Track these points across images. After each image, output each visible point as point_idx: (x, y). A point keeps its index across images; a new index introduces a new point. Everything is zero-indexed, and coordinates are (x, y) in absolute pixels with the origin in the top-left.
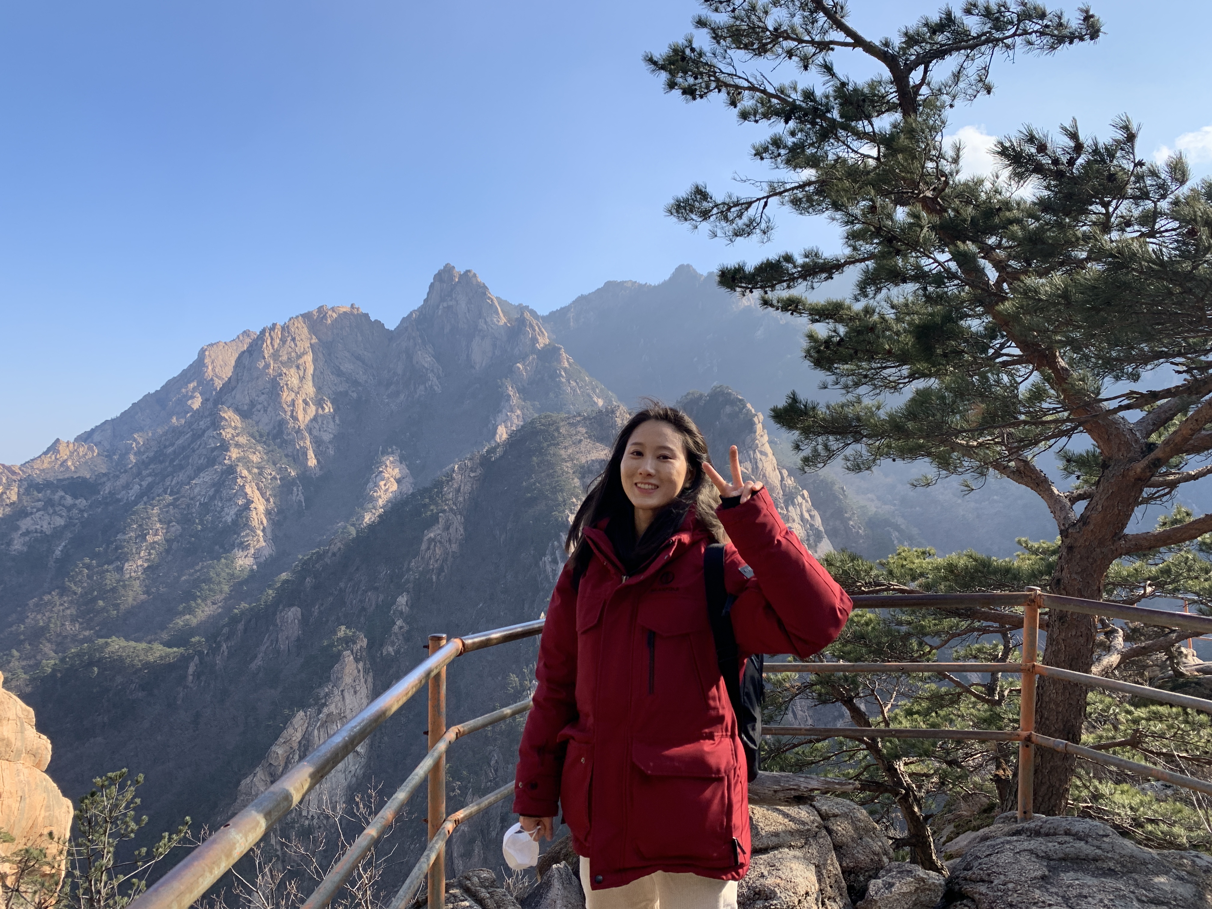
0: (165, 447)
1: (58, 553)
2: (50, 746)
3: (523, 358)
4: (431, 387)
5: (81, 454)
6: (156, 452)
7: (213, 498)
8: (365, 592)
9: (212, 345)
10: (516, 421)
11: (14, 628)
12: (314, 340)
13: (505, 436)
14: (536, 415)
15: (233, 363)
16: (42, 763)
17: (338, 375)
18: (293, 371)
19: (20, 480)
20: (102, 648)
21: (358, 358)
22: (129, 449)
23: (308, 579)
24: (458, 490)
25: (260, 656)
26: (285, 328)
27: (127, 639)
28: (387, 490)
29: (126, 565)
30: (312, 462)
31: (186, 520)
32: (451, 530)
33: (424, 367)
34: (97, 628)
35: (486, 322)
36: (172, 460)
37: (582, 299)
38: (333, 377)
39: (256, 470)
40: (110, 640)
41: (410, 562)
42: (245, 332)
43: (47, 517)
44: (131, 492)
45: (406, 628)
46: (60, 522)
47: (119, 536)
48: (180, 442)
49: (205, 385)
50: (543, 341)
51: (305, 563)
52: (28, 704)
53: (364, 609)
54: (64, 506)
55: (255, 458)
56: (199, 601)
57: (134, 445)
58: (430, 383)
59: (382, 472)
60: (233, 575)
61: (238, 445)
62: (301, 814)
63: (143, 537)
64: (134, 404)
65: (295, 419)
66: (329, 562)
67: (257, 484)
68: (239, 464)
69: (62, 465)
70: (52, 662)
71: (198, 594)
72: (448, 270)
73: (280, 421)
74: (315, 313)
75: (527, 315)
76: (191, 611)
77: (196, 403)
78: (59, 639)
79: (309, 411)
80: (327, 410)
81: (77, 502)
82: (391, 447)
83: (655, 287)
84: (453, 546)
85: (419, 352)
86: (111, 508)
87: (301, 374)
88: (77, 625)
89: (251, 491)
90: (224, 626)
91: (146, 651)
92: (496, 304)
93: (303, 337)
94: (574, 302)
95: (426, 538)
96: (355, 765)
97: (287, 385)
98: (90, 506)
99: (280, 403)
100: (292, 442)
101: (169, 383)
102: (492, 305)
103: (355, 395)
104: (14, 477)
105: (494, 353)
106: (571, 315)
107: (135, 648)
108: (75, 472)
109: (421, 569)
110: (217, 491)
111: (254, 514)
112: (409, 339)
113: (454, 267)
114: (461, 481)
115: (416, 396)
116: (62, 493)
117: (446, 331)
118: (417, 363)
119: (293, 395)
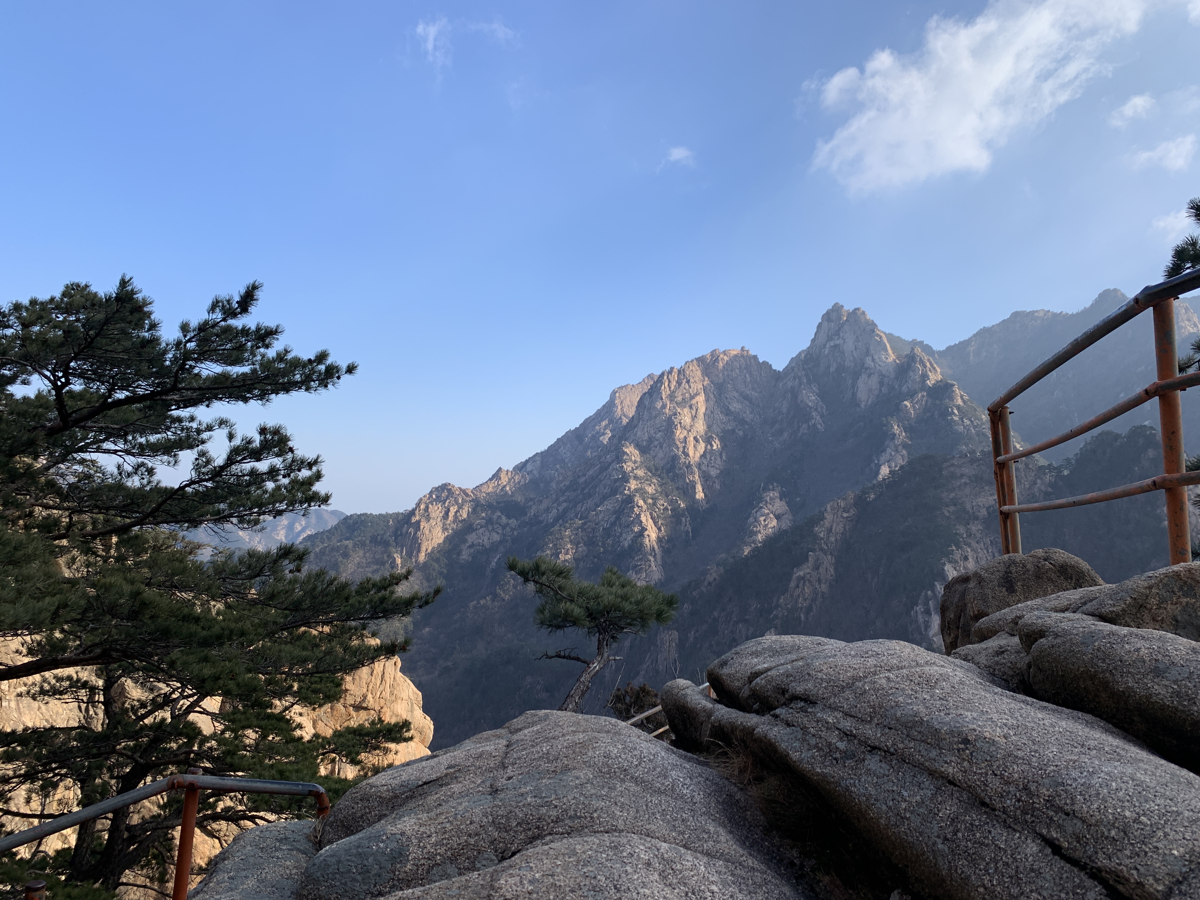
0: (579, 477)
1: (493, 564)
2: (432, 727)
3: (911, 395)
4: (814, 425)
5: (516, 481)
6: (571, 481)
7: (613, 524)
8: (736, 623)
9: (621, 388)
10: (900, 461)
12: (707, 382)
13: (887, 475)
14: (924, 452)
15: (637, 403)
16: (426, 739)
17: (727, 415)
18: (686, 410)
19: (471, 501)
21: (746, 398)
22: (552, 478)
23: (686, 606)
24: (830, 530)
25: (642, 673)
26: (681, 372)
28: (766, 526)
30: (700, 495)
31: (591, 543)
32: (821, 570)
33: (808, 406)
35: (873, 360)
36: (583, 489)
37: (984, 332)
38: (722, 416)
39: (650, 501)
41: (779, 598)
42: (649, 375)
43: (487, 533)
44: (551, 515)
46: (496, 537)
47: (538, 554)
48: (591, 472)
49: (615, 423)
50: (933, 378)
52: (418, 688)
54: (500, 524)
55: (650, 490)
58: (813, 421)
59: (761, 508)
61: (636, 478)
63: (557, 555)
65: (687, 455)
66: (705, 590)
67: (651, 514)
68: (637, 494)
69: (502, 490)
72: (837, 309)
73: (673, 456)
74: (708, 357)
75: (918, 351)
77: (606, 439)
79: (699, 448)
80: (715, 447)
81: (510, 521)
82: (772, 484)
83: (1072, 315)
84: (823, 586)
85: (804, 392)
86: (534, 528)
87: (694, 412)
89: (646, 519)
92: (885, 340)
93: (697, 379)
94: (975, 335)
95: (794, 576)
97: (680, 423)
98: (519, 526)
99: (674, 440)
100: (683, 476)
101: (586, 420)
102: (881, 343)
103: (741, 433)
104: (467, 499)
105: (881, 390)
106: (971, 349)
108: (511, 496)
109: (789, 606)
110: (618, 518)
111: (647, 540)
112: (794, 378)
113: (842, 306)
114: (833, 521)
115: (800, 434)
116: (499, 514)
117: (832, 369)
118: (802, 401)
119: (685, 433)
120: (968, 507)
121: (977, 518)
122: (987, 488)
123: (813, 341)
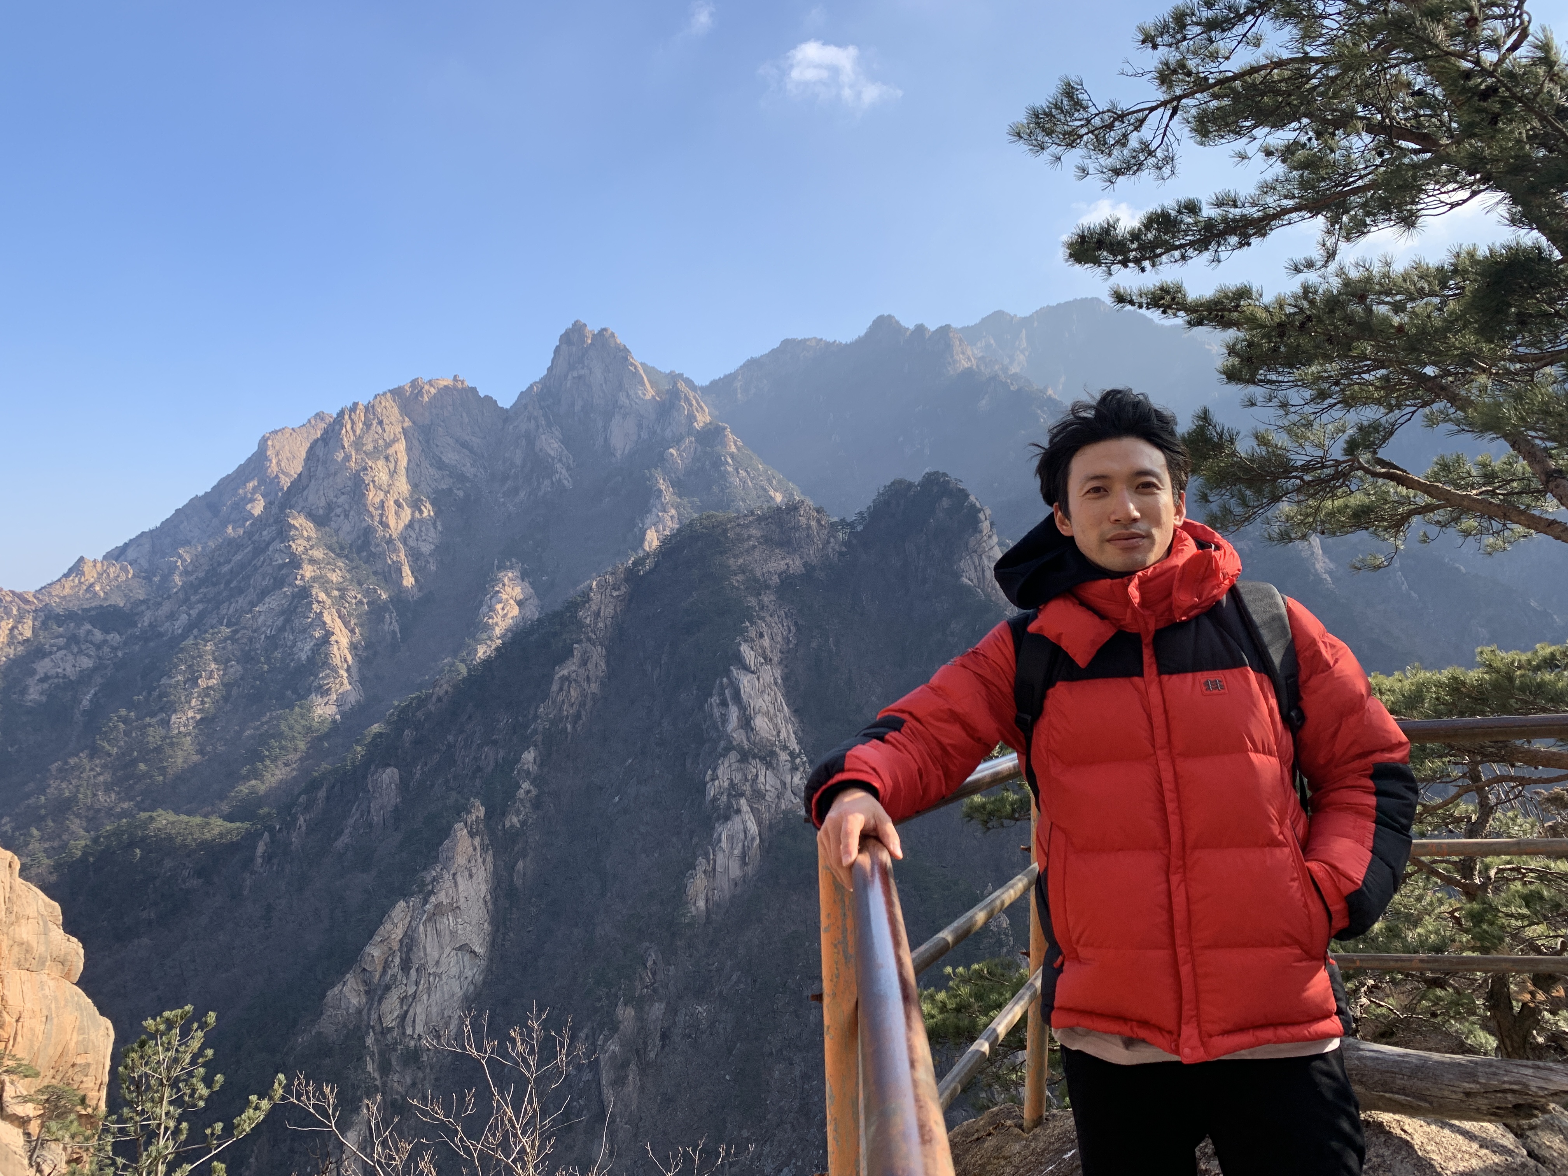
0: (219, 565)
1: (85, 702)
2: (82, 952)
3: (677, 441)
4: (559, 481)
5: (112, 576)
6: (207, 572)
7: (282, 629)
8: (480, 747)
9: (275, 432)
10: (669, 523)
11: (32, 800)
12: (407, 423)
13: (656, 543)
14: (696, 515)
15: (303, 455)
16: (73, 973)
17: (439, 468)
18: (381, 463)
19: (35, 611)
20: (144, 825)
21: (464, 445)
22: (173, 568)
23: (407, 732)
24: (597, 614)
25: (347, 831)
26: (369, 409)
27: (177, 812)
28: (505, 615)
29: (174, 717)
30: (408, 580)
31: (247, 658)
32: (589, 666)
33: (549, 455)
34: (139, 799)
35: (628, 396)
36: (229, 582)
37: (752, 364)
38: (433, 471)
39: (336, 593)
40: (154, 814)
41: (537, 707)
42: (317, 414)
43: (70, 657)
44: (177, 624)
45: (534, 792)
46: (86, 663)
47: (164, 681)
48: (238, 557)
49: (269, 484)
50: (702, 419)
51: (403, 710)
52: (52, 898)
53: (479, 769)
54: (91, 642)
55: (335, 577)
56: (268, 762)
57: (179, 563)
58: (557, 476)
59: (498, 592)
60: (310, 728)
61: (312, 561)
62: (404, 1033)
63: (194, 681)
64: (177, 510)
65: (386, 526)
66: (433, 709)
67: (338, 611)
68: (315, 585)
69: (88, 590)
70: (83, 843)
71: (267, 753)
72: (578, 328)
73: (365, 529)
74: (407, 388)
75: (682, 386)
76: (256, 775)
77: (258, 508)
78: (91, 814)
79: (403, 515)
80: (426, 514)
81: (109, 637)
82: (510, 560)
83: (846, 345)
84: (593, 685)
85: (543, 437)
86: (152, 644)
87: (392, 466)
88: (113, 796)
89: (331, 619)
90: (300, 794)
91: (202, 827)
92: (642, 372)
93: (393, 419)
94: (742, 368)
95: (557, 677)
96: (472, 969)
97: (373, 481)
98: (125, 643)
99: (365, 505)
100: (382, 556)
101: (222, 482)
102: (636, 374)
103: (461, 494)
104: (27, 607)
105: (639, 436)
106: (738, 384)
107: (187, 823)
108: (105, 599)
109: (551, 716)
110: (287, 621)
111: (335, 649)
112: (529, 419)
113: (585, 325)
114: (601, 602)
115: (541, 494)
116: (88, 626)
117: (577, 408)
118: (541, 450)
119: (381, 495)
120: (758, 574)
121: (768, 587)
122: (777, 551)
123: (550, 369)
